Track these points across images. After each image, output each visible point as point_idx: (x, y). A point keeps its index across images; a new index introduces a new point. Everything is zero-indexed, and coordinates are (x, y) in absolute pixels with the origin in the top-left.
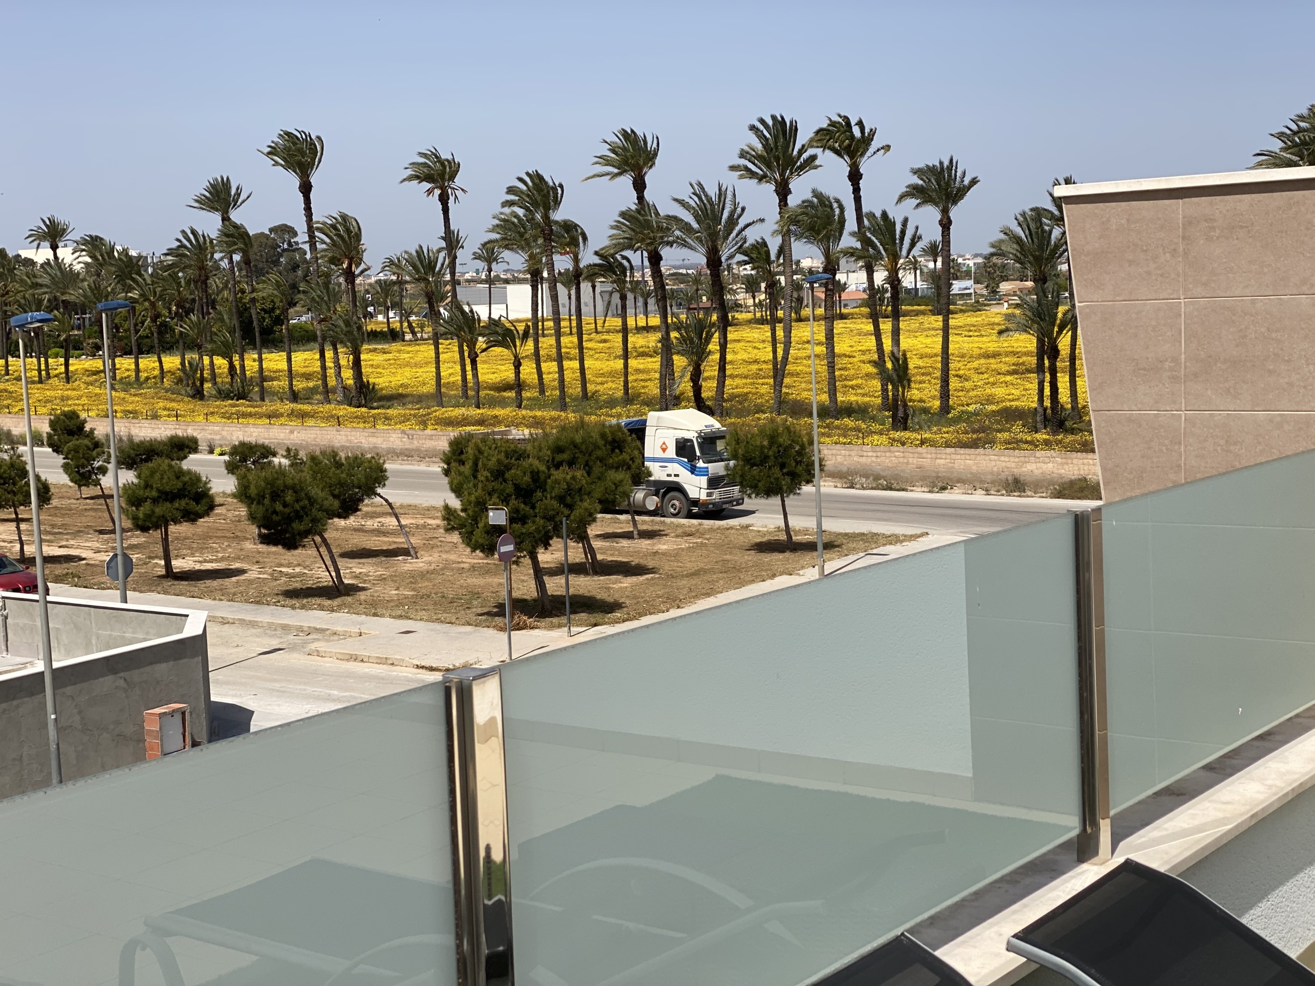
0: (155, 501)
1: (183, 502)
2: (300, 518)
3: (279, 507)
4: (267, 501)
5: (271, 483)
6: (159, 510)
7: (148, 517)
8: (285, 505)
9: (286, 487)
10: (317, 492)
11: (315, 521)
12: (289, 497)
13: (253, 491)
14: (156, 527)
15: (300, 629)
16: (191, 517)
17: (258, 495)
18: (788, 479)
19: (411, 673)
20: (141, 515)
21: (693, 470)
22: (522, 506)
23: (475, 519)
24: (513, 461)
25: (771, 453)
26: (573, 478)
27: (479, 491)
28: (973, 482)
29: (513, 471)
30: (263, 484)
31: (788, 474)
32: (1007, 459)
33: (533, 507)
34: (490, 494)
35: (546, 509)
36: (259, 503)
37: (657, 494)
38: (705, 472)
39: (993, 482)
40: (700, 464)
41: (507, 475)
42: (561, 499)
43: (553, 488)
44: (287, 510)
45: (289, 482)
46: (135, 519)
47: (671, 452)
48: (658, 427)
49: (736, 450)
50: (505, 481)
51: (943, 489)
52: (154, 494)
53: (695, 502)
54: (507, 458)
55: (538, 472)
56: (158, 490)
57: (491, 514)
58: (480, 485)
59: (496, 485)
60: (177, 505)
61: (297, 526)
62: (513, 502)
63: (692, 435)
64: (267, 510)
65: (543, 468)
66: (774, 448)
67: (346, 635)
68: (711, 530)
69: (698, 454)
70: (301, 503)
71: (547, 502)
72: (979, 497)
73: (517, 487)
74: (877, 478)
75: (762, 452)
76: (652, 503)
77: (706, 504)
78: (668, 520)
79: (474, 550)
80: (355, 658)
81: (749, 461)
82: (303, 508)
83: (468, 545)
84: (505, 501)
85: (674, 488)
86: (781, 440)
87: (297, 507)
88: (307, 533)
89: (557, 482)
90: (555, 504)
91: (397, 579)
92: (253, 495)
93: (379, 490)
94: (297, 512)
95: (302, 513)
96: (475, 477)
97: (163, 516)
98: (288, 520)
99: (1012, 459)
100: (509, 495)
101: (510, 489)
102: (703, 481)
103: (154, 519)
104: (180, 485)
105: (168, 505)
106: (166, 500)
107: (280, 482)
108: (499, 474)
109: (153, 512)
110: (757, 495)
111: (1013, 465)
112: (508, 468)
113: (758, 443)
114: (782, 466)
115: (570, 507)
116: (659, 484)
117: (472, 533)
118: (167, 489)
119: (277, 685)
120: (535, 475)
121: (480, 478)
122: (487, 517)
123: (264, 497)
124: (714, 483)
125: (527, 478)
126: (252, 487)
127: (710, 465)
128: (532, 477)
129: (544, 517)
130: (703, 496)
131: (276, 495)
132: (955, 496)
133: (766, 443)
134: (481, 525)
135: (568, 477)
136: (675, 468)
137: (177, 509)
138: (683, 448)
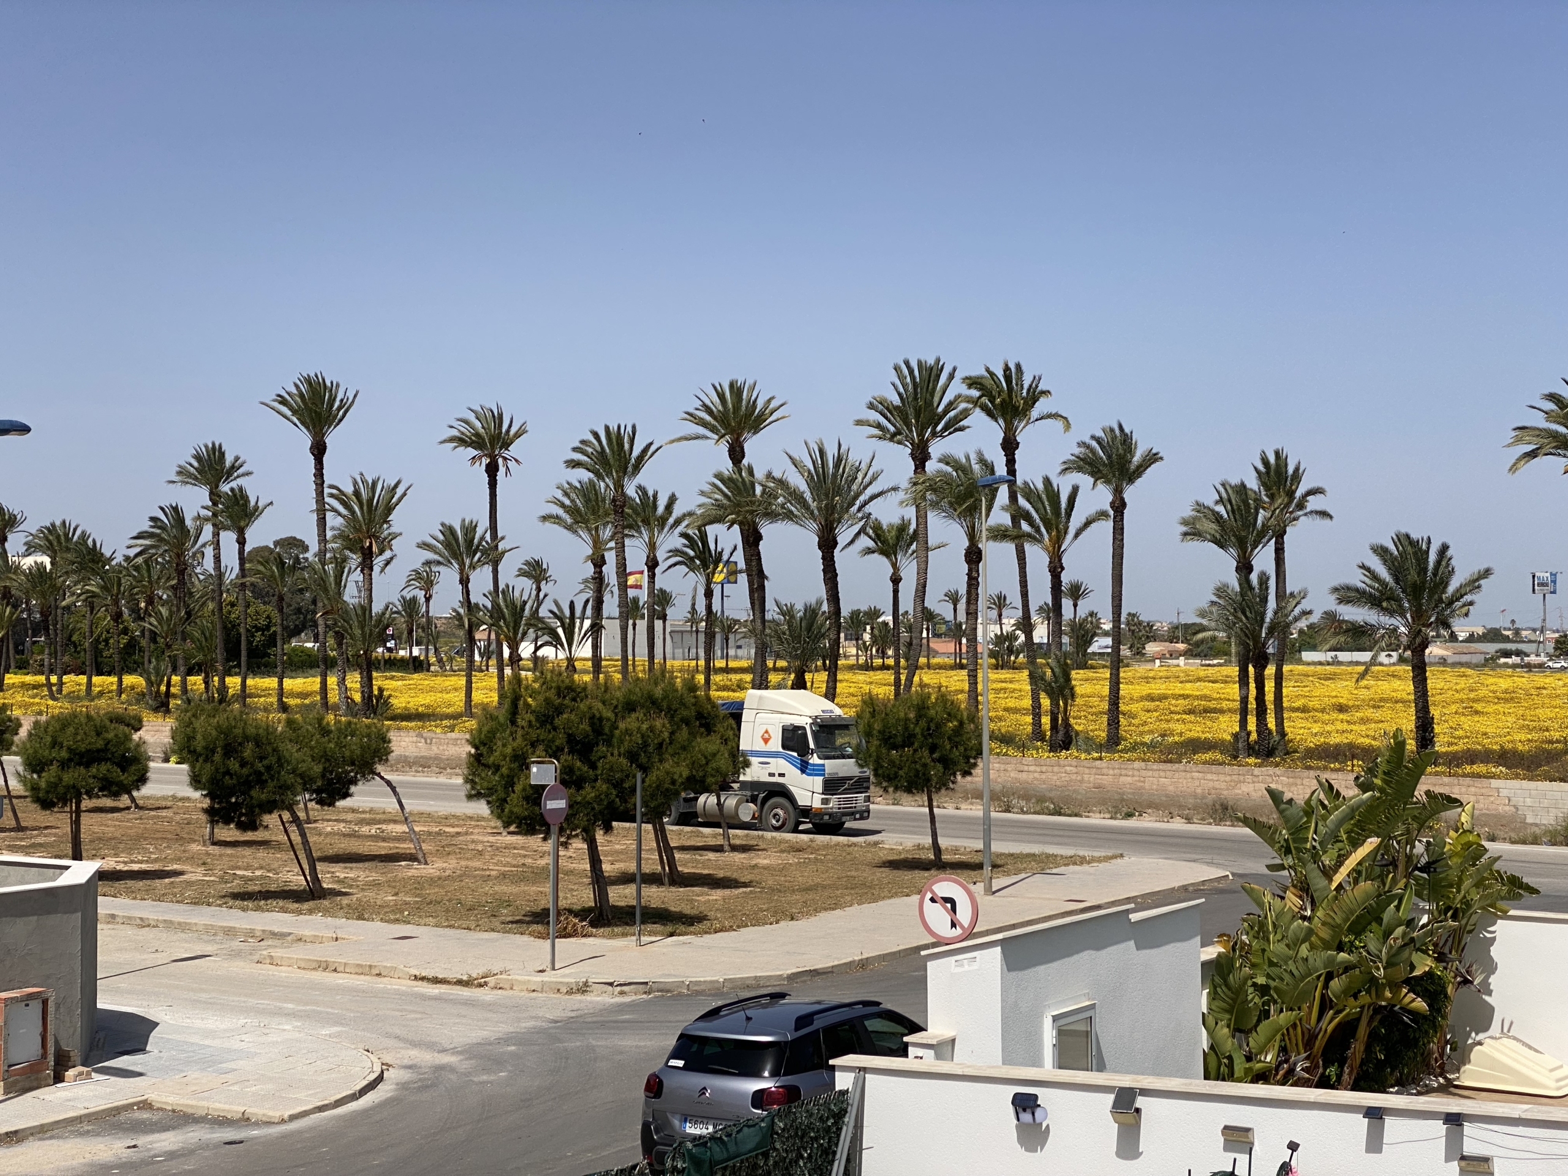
0: (64, 765)
1: (104, 768)
2: (263, 783)
3: (234, 765)
4: (217, 757)
5: (225, 732)
6: (68, 777)
7: (53, 786)
8: (243, 764)
9: (247, 738)
10: (291, 750)
11: (284, 788)
12: (248, 752)
13: (199, 743)
14: (65, 801)
15: (251, 933)
16: (113, 788)
17: (206, 748)
18: (940, 767)
19: (406, 985)
20: (43, 785)
21: (804, 768)
22: (579, 764)
23: (509, 783)
24: (567, 701)
25: (918, 730)
26: (651, 729)
27: (519, 740)
28: (1169, 806)
29: (565, 716)
30: (214, 733)
31: (939, 760)
32: (1215, 777)
33: (593, 766)
34: (533, 745)
35: (611, 769)
36: (206, 761)
37: (753, 799)
38: (819, 771)
39: (1195, 808)
40: (815, 760)
41: (557, 721)
42: (632, 757)
43: (621, 741)
44: (245, 771)
45: (251, 731)
46: (34, 788)
47: (776, 744)
48: (759, 710)
49: (869, 725)
50: (555, 729)
51: (1129, 815)
52: (64, 754)
53: (806, 812)
54: (559, 695)
55: (601, 719)
56: (69, 749)
57: (534, 769)
58: (520, 732)
59: (543, 734)
60: (94, 770)
61: (258, 794)
62: (566, 757)
63: (805, 721)
64: (217, 770)
65: (608, 714)
66: (923, 723)
67: (315, 940)
68: (827, 846)
69: (812, 745)
70: (265, 762)
71: (613, 758)
72: (1178, 825)
73: (571, 739)
74: (1041, 800)
75: (906, 728)
76: (747, 812)
77: (820, 813)
78: (769, 835)
79: (507, 825)
80: (324, 966)
81: (888, 740)
82: (269, 768)
83: (499, 817)
84: (555, 753)
85: (779, 792)
86: (932, 712)
87: (259, 766)
88: (270, 807)
89: (628, 732)
90: (624, 761)
91: (395, 886)
92: (199, 749)
93: (379, 768)
94: (259, 774)
95: (265, 777)
96: (513, 722)
97: (74, 787)
98: (246, 785)
99: (1222, 777)
100: (560, 749)
101: (561, 740)
102: (818, 781)
103: (61, 790)
104: (100, 744)
105: (82, 770)
106: (80, 764)
107: (238, 731)
108: (546, 718)
109: (61, 780)
110: (896, 789)
111: (1223, 786)
112: (559, 711)
113: (902, 715)
114: (933, 749)
115: (645, 769)
116: (755, 785)
117: (505, 800)
118: (83, 747)
119: (204, 996)
120: (596, 723)
121: (520, 722)
122: (528, 777)
123: (213, 751)
124: (832, 786)
125: (585, 726)
126: (199, 737)
127: (826, 762)
128: (592, 725)
129: (608, 781)
130: (817, 804)
131: (230, 750)
132: (1145, 822)
133: (912, 715)
134: (518, 788)
135: (645, 726)
136: (780, 765)
137: (94, 777)
138: (793, 738)
